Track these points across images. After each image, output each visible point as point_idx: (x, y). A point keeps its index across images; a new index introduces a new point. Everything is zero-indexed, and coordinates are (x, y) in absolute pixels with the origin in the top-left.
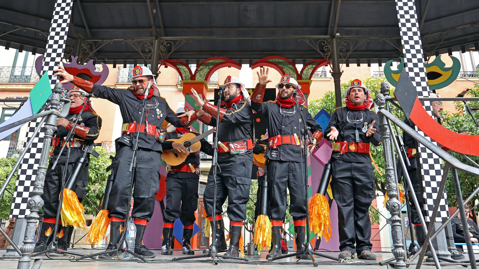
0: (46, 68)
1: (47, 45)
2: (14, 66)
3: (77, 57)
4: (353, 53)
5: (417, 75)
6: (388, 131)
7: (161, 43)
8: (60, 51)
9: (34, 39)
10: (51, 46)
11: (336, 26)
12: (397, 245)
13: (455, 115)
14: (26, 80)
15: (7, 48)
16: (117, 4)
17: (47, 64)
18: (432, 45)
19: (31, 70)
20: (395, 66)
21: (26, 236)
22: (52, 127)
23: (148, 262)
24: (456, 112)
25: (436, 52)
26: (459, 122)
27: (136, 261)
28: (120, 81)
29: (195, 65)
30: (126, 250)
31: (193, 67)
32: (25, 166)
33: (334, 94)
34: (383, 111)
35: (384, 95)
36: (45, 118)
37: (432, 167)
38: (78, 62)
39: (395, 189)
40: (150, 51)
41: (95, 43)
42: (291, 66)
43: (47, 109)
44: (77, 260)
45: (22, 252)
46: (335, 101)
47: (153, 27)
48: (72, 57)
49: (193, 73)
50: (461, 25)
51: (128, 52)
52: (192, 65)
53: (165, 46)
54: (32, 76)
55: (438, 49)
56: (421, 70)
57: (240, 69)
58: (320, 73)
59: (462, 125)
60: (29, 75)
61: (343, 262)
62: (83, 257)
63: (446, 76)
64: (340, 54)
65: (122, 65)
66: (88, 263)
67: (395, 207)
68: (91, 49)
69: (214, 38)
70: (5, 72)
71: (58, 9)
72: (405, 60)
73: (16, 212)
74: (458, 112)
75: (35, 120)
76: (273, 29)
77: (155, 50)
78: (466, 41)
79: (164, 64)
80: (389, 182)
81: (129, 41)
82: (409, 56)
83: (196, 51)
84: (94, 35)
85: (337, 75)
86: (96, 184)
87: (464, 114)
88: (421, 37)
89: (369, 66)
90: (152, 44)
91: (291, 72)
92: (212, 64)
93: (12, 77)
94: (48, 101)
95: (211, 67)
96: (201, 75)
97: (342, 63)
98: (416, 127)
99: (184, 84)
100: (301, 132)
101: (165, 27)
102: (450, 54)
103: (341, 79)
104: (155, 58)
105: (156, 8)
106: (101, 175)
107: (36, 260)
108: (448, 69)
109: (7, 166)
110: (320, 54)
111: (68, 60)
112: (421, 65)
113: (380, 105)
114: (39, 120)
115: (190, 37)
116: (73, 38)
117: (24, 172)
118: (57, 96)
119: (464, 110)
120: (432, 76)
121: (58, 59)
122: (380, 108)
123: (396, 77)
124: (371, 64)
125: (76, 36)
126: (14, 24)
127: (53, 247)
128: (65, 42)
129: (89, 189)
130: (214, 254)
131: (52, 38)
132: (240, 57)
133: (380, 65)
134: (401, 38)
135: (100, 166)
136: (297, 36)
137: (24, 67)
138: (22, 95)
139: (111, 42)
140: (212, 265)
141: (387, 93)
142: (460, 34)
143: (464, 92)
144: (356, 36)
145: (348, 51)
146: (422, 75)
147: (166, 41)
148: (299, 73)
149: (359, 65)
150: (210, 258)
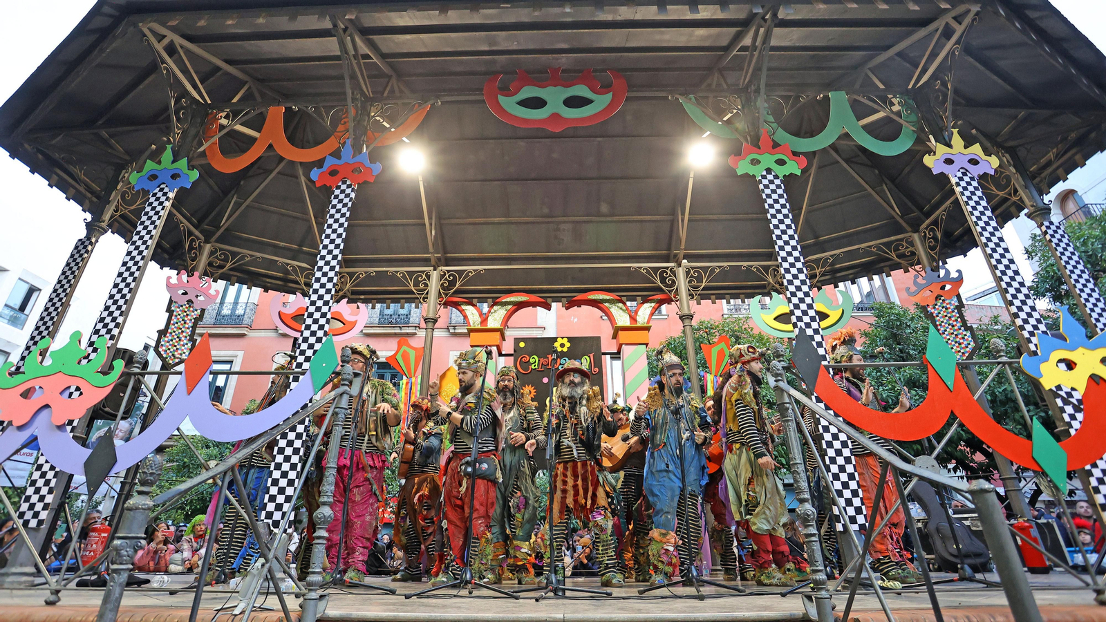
6: (790, 411)
7: (440, 276)
12: (816, 568)
14: (237, 320)
19: (243, 308)
37: (839, 453)
42: (620, 305)
53: (446, 279)
54: (246, 316)
60: (242, 313)
63: (834, 317)
64: (690, 287)
71: (326, 242)
77: (434, 285)
80: (798, 482)
85: (685, 316)
90: (429, 277)
91: (622, 313)
92: (509, 303)
95: (510, 308)
96: (495, 320)
101: (445, 254)
108: (837, 308)
110: (661, 288)
113: (777, 377)
115: (481, 267)
122: (776, 381)
123: (769, 320)
136: (630, 265)
137: (236, 303)
147: (450, 271)
148: (633, 314)
149: (714, 302)
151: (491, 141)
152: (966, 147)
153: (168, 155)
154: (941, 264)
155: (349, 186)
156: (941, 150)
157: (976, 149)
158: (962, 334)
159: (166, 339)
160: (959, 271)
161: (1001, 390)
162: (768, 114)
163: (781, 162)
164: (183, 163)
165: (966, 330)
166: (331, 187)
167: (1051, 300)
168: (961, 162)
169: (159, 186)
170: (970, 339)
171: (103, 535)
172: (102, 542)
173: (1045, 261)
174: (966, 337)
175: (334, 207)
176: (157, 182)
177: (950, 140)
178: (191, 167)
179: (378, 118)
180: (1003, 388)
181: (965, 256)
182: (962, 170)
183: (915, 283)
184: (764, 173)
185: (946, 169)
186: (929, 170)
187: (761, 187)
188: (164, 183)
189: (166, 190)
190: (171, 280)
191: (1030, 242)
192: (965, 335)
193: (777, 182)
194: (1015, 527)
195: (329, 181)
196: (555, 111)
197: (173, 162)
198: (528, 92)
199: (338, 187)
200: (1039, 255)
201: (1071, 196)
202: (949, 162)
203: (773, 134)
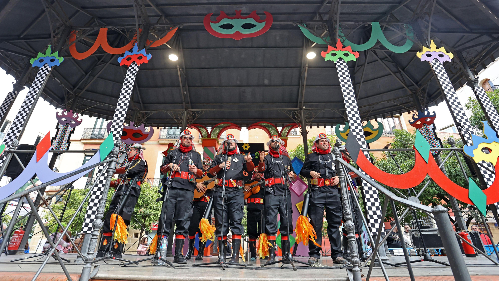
0: (112, 130)
1: (115, 115)
2: (94, 128)
3: (134, 122)
4: (315, 119)
5: (358, 134)
6: (343, 173)
7: (188, 113)
8: (122, 118)
9: (108, 111)
10: (117, 115)
11: (303, 102)
12: (353, 255)
13: (381, 159)
14: (101, 137)
15: (90, 117)
16: (161, 88)
17: (113, 127)
18: (364, 114)
19: (104, 131)
20: (342, 128)
21: (89, 249)
22: (112, 170)
23: (175, 267)
24: (382, 157)
25: (367, 119)
26: (385, 164)
27: (166, 267)
28: (161, 138)
29: (211, 127)
30: (160, 258)
31: (209, 129)
32: (94, 197)
33: (303, 146)
34: (339, 159)
35: (339, 148)
36: (108, 164)
37: (372, 196)
38: (134, 126)
39: (350, 214)
40: (181, 118)
41: (146, 113)
42: (274, 128)
43: (111, 157)
44: (125, 265)
45: (86, 261)
46: (303, 151)
47: (184, 103)
48: (131, 122)
49: (209, 132)
50: (381, 102)
51: (167, 119)
52: (209, 127)
53: (191, 115)
54: (105, 135)
55: (368, 117)
56: (360, 130)
57: (240, 130)
58: (293, 132)
59: (386, 166)
60: (103, 133)
61: (314, 266)
62: (130, 263)
63: (375, 134)
64: (306, 120)
65: (163, 127)
66: (134, 268)
67: (350, 227)
68: (143, 117)
69: (223, 110)
70: (89, 132)
71: (123, 92)
72: (350, 124)
73: (86, 229)
74: (384, 157)
75: (102, 165)
76: (262, 104)
77: (185, 117)
78: (385, 112)
79: (190, 127)
80: (345, 209)
81: (168, 112)
82: (352, 121)
83: (211, 119)
84: (145, 108)
85: (304, 134)
86: (142, 208)
87: (387, 159)
88: (359, 109)
89: (325, 127)
90: (183, 114)
91: (274, 132)
92: (221, 127)
93: (93, 135)
94: (111, 152)
95: (221, 129)
96: (214, 134)
97: (308, 126)
98: (360, 169)
99: (203, 140)
100: (283, 173)
101: (191, 103)
102: (376, 120)
103: (307, 136)
104: (184, 123)
105: (186, 91)
106: (146, 202)
107: (95, 266)
108: (376, 130)
109: (84, 194)
110: (293, 120)
111: (128, 124)
112: (360, 127)
113: (336, 155)
114: (105, 165)
115: (207, 109)
116: (132, 110)
117: (93, 200)
118: (117, 149)
119: (387, 156)
120: (367, 134)
121: (121, 124)
122: (336, 157)
123: (344, 135)
124: (327, 127)
125: (134, 108)
126: (96, 101)
127: (109, 255)
128: (126, 113)
129: (137, 212)
130: (222, 262)
131: (118, 110)
132: (240, 122)
133: (332, 127)
134: (346, 110)
135: (145, 195)
136: (278, 109)
137: (101, 128)
138: (96, 147)
139: (156, 112)
140: (221, 270)
141: (340, 146)
142: (381, 107)
143: (388, 145)
144: (316, 109)
145: (311, 118)
146: (361, 133)
147: (192, 111)
148: (280, 132)
149: (318, 127)
150: (219, 265)
151: (212, 49)
152: (437, 48)
153: (49, 50)
154: (425, 109)
155: (136, 65)
156: (425, 49)
157: (442, 50)
158: (435, 142)
159: (56, 142)
160: (434, 112)
161: (453, 170)
162: (341, 32)
163: (346, 55)
164: (56, 54)
165: (437, 140)
166: (127, 66)
167: (478, 128)
168: (435, 55)
169: (44, 65)
170: (439, 144)
171: (20, 235)
172: (20, 238)
173: (475, 110)
174: (437, 144)
175: (128, 75)
176: (43, 63)
177: (430, 45)
178: (60, 56)
179: (152, 34)
180: (454, 169)
181: (437, 105)
182: (435, 60)
183: (413, 118)
184: (338, 60)
185: (428, 59)
186: (419, 59)
187: (337, 66)
188: (47, 64)
189: (48, 67)
190: (58, 114)
191: (468, 101)
192: (437, 143)
193: (345, 64)
194: (459, 234)
195: (126, 63)
196: (237, 30)
197: (51, 53)
198: (225, 21)
199: (131, 66)
200: (472, 107)
201: (487, 82)
202: (429, 55)
203: (343, 42)
